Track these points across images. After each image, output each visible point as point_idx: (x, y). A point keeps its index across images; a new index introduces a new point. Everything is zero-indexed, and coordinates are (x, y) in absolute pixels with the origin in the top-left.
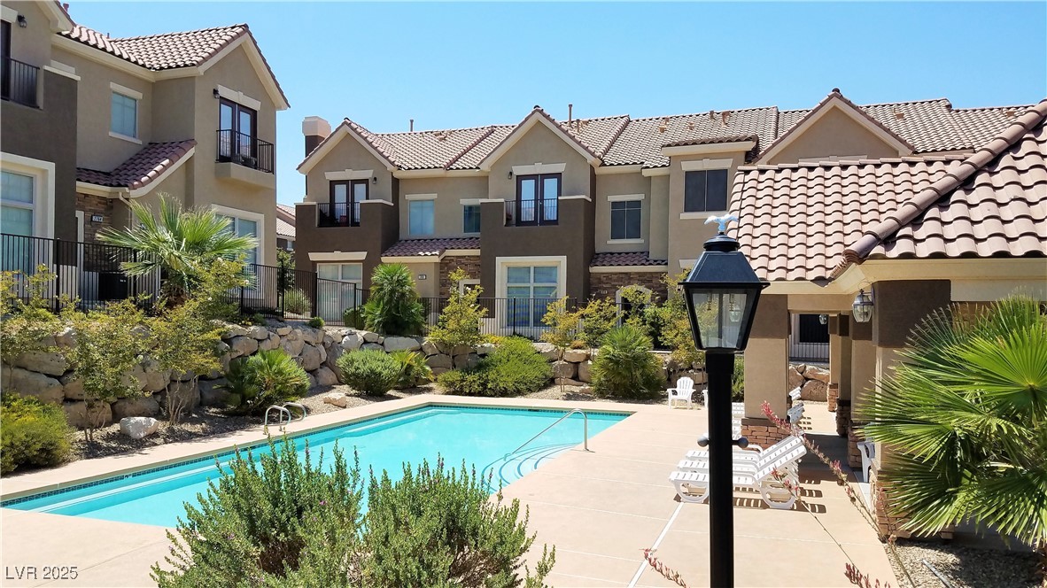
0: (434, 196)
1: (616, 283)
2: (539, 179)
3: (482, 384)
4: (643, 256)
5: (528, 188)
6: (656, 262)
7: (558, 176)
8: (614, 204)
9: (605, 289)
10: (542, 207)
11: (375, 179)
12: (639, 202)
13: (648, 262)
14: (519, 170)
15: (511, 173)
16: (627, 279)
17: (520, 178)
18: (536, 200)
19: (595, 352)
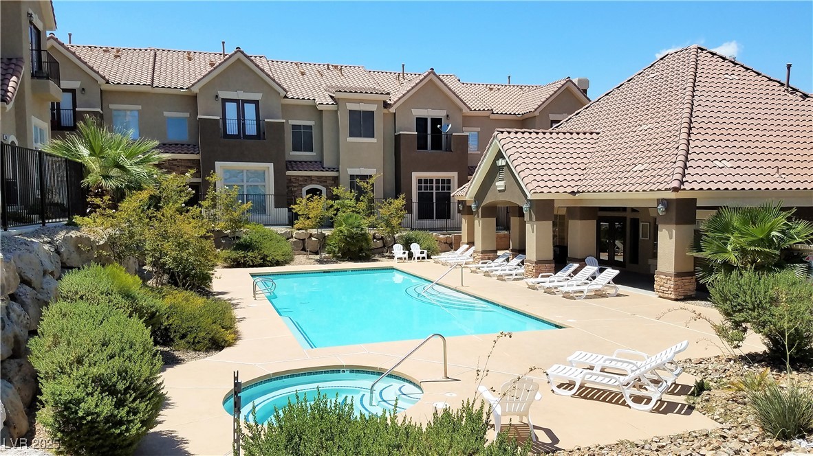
0: (139, 107)
1: (302, 183)
2: (241, 104)
3: (261, 259)
4: (319, 164)
5: (231, 109)
6: (329, 169)
7: (256, 102)
8: (294, 127)
9: (295, 187)
10: (244, 124)
11: (83, 89)
12: (310, 127)
13: (323, 169)
14: (223, 95)
15: (217, 96)
16: (310, 179)
17: (224, 101)
18: (239, 119)
19: (327, 232)
